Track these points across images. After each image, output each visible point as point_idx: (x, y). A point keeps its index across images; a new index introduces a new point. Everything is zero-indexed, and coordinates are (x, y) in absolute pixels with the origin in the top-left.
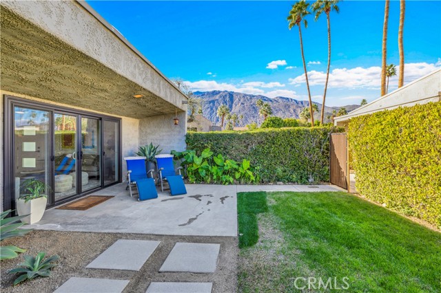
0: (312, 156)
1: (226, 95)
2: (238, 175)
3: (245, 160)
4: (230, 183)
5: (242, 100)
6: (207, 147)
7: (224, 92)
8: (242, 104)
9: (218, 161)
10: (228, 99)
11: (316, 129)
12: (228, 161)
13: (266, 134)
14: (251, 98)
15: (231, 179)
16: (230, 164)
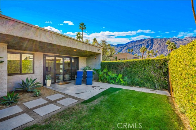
0: (156, 74)
1: (149, 41)
2: (117, 81)
3: (120, 74)
4: (113, 84)
5: (159, 42)
6: (105, 68)
7: (148, 39)
8: (159, 44)
9: (110, 73)
10: (150, 42)
11: (159, 59)
12: (113, 74)
13: (130, 62)
14: (166, 40)
15: (114, 82)
16: (114, 75)
